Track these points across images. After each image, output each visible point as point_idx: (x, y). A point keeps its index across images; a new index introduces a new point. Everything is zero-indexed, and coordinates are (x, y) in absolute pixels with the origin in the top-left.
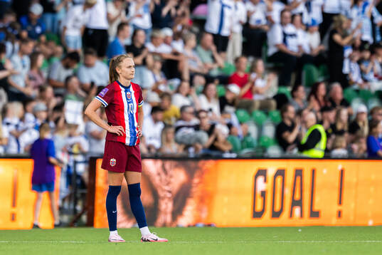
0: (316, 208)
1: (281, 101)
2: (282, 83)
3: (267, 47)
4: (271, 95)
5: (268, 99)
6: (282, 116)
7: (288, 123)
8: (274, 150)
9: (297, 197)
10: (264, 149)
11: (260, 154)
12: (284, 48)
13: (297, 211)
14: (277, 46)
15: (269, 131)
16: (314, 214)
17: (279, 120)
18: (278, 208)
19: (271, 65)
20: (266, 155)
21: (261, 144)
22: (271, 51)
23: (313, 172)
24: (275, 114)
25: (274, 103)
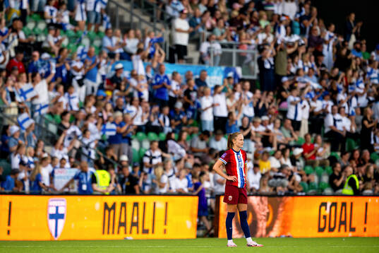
0: (353, 226)
1: (333, 160)
2: (333, 150)
3: (324, 128)
4: (326, 157)
5: (324, 160)
6: (333, 170)
7: (337, 174)
8: (328, 191)
9: (343, 219)
10: (323, 190)
11: (320, 193)
12: (334, 128)
13: (343, 227)
14: (330, 127)
15: (325, 179)
16: (353, 230)
17: (331, 172)
18: (332, 226)
19: (326, 139)
20: (323, 193)
21: (321, 186)
22: (327, 130)
23: (352, 204)
24: (329, 168)
25: (328, 162)
